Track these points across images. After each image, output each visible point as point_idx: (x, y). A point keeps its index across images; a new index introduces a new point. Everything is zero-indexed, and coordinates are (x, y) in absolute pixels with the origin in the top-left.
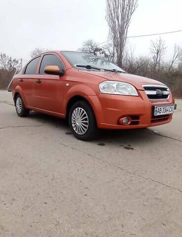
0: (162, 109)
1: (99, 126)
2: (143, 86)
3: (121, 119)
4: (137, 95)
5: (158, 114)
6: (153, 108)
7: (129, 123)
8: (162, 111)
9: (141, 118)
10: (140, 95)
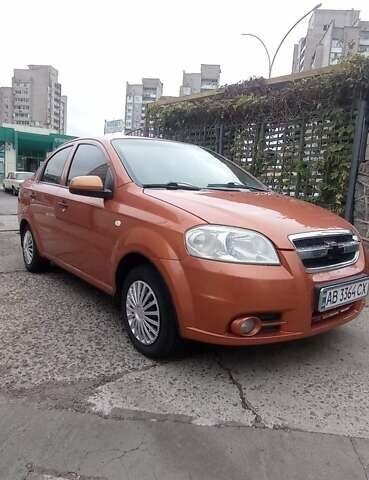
0: (340, 293)
1: (184, 334)
2: (292, 238)
3: (237, 322)
4: (278, 262)
5: (329, 306)
6: (316, 293)
7: (256, 331)
8: (340, 297)
9: (284, 317)
10: (283, 262)
